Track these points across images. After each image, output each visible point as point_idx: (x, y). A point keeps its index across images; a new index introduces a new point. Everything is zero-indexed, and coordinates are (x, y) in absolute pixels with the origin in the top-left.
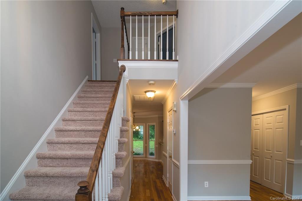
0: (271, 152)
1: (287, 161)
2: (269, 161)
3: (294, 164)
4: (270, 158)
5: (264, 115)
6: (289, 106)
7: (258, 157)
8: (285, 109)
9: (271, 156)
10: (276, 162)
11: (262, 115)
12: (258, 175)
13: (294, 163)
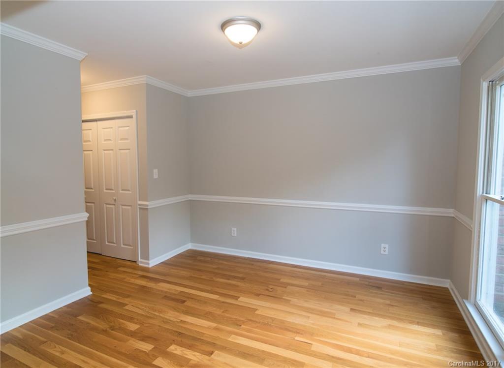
0: (114, 191)
1: (139, 205)
2: (112, 208)
3: (147, 209)
4: (114, 203)
5: (99, 123)
6: (137, 111)
7: (93, 204)
8: (131, 117)
9: (115, 200)
10: (122, 208)
11: (95, 123)
12: (95, 238)
13: (148, 207)
